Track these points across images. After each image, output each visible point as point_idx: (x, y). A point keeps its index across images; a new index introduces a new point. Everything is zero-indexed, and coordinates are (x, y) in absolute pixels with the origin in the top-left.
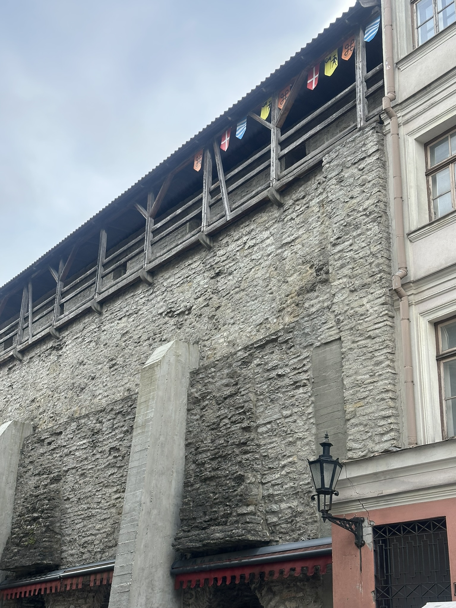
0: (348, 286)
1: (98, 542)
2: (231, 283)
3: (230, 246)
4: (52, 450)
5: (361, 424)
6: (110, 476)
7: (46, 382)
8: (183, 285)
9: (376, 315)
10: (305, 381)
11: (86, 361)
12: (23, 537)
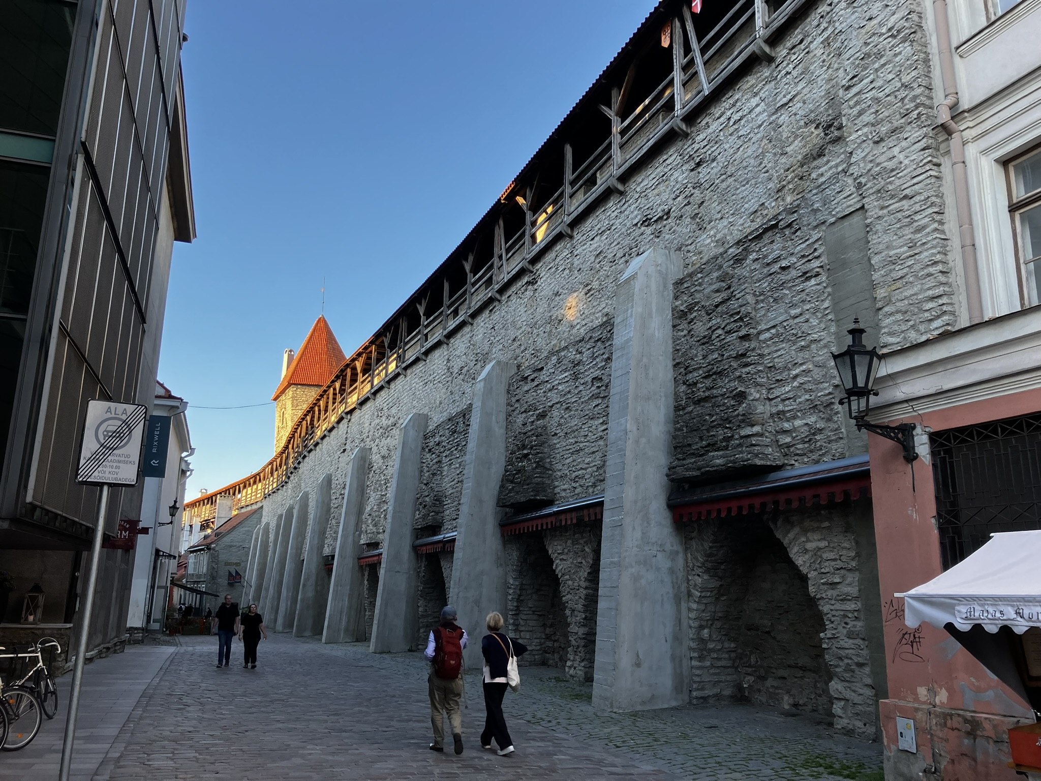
0: (870, 137)
1: (589, 476)
2: (715, 170)
3: (711, 127)
4: (536, 386)
5: (898, 312)
6: (594, 407)
7: (524, 319)
8: (659, 186)
9: (915, 167)
10: (818, 270)
11: (561, 291)
12: (516, 474)
